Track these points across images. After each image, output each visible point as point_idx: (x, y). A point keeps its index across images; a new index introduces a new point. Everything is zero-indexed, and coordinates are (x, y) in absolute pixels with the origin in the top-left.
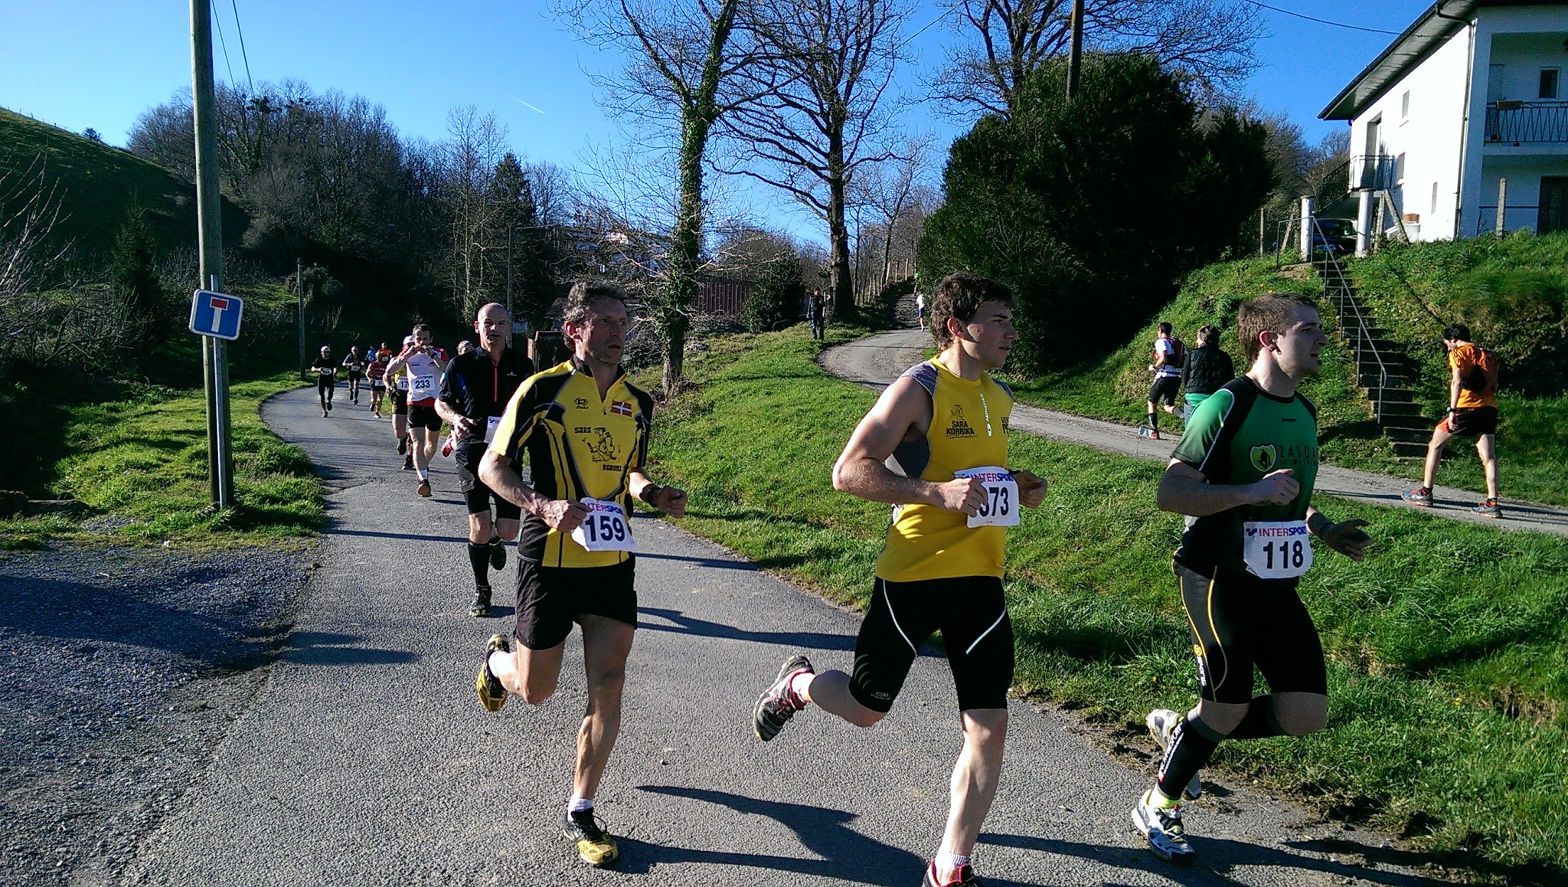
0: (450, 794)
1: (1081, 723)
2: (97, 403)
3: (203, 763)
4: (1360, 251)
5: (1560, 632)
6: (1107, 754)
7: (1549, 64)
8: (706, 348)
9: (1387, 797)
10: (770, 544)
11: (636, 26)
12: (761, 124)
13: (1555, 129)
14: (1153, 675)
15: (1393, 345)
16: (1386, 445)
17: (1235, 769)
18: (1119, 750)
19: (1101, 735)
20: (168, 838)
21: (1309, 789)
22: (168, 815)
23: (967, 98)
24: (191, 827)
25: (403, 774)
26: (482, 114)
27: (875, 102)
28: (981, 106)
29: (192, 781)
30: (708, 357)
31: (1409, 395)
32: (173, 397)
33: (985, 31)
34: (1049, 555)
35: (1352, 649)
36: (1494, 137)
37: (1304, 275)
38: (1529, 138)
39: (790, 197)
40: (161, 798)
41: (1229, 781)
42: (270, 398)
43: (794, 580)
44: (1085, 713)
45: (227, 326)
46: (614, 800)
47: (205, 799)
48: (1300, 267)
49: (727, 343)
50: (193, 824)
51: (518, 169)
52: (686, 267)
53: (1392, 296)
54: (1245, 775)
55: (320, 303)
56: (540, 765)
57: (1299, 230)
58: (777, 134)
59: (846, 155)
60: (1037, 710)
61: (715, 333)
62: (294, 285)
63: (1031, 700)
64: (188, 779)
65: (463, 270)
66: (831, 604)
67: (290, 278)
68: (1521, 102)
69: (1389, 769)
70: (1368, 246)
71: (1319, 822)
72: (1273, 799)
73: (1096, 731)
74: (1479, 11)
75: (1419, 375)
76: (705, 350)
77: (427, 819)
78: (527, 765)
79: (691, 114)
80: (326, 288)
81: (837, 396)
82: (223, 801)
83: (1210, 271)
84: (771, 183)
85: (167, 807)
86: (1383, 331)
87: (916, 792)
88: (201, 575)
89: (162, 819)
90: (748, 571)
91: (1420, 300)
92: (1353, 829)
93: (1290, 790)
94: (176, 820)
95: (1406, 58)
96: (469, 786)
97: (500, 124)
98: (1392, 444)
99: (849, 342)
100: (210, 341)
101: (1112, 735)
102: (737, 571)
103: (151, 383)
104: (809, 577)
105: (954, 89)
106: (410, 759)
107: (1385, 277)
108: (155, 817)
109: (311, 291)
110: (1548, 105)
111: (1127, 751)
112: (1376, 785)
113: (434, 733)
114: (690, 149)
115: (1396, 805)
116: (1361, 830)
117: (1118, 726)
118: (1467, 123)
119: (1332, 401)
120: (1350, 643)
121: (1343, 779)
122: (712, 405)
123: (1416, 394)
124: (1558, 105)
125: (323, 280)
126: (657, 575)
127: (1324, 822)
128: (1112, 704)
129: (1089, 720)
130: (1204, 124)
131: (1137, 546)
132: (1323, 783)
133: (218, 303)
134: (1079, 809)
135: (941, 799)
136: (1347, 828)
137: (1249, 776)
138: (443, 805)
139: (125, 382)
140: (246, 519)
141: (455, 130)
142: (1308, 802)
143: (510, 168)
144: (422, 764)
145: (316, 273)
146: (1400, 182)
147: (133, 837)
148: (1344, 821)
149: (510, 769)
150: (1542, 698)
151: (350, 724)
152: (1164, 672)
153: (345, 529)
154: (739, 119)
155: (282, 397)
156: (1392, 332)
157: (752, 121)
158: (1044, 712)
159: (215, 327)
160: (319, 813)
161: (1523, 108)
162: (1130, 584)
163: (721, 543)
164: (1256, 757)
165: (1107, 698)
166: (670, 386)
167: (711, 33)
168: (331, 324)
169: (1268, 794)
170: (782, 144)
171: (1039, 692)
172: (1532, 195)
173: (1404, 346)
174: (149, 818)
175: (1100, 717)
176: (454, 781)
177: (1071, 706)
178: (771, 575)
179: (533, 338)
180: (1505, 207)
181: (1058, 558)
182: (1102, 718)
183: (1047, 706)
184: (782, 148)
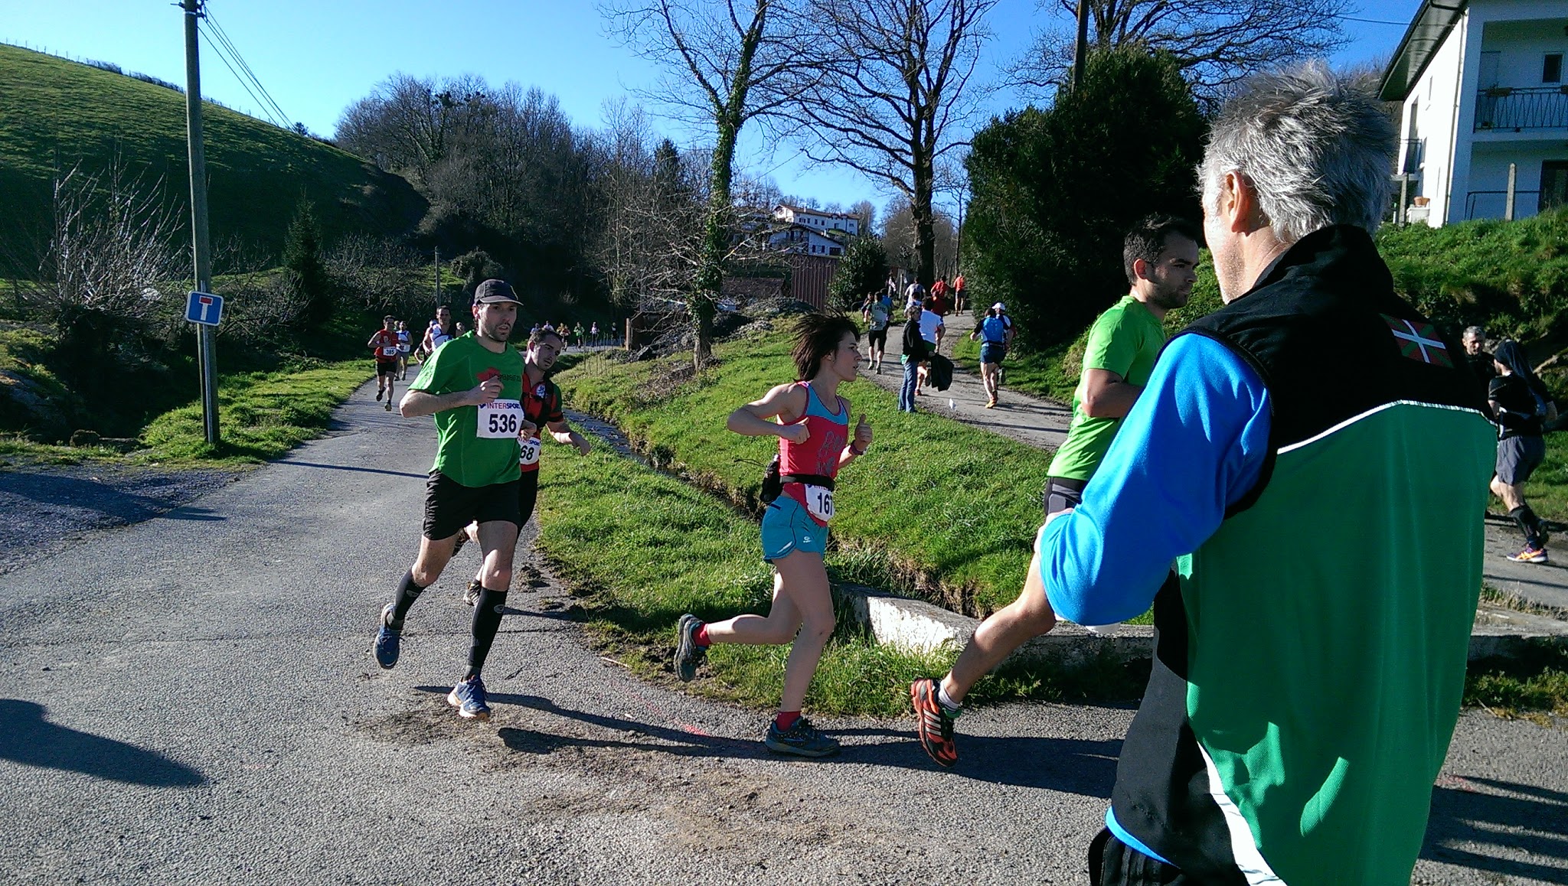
7: (1553, 49)
13: (1557, 115)
26: (632, 104)
27: (959, 90)
36: (1485, 124)
38: (1529, 123)
45: (212, 317)
51: (674, 152)
52: (715, 257)
58: (863, 123)
62: (458, 268)
65: (614, 251)
68: (1511, 89)
80: (487, 270)
84: (865, 170)
95: (1432, 43)
100: (201, 327)
109: (471, 274)
114: (722, 153)
118: (1458, 109)
124: (1550, 90)
125: (484, 263)
133: (205, 301)
140: (223, 450)
141: (608, 121)
145: (477, 256)
159: (203, 317)
166: (698, 361)
167: (741, 48)
172: (1535, 180)
180: (1515, 192)
184: (862, 136)
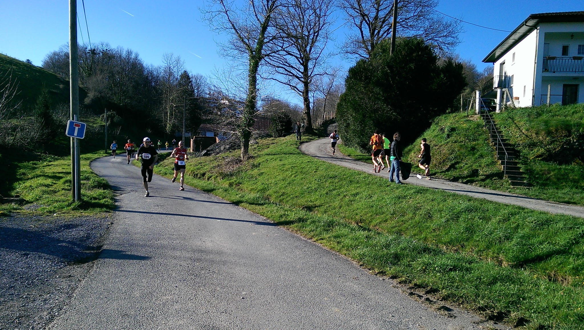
0: (163, 309)
1: (397, 284)
2: (28, 162)
3: (70, 297)
4: (498, 111)
5: (572, 251)
6: (407, 296)
7: (566, 43)
8: (257, 143)
9: (509, 312)
10: (281, 216)
11: (233, 25)
12: (278, 61)
13: (568, 67)
14: (423, 266)
15: (510, 145)
16: (508, 181)
17: (454, 301)
18: (411, 294)
19: (405, 288)
20: (57, 325)
21: (481, 309)
22: (57, 316)
23: (354, 53)
24: (65, 321)
25: (145, 302)
26: (175, 56)
27: (320, 54)
28: (359, 56)
29: (66, 304)
30: (258, 146)
31: (516, 163)
32: (57, 159)
33: (361, 29)
34: (384, 221)
35: (496, 257)
36: (546, 70)
37: (477, 118)
38: (559, 70)
39: (289, 88)
40: (54, 310)
41: (452, 306)
42: (94, 160)
43: (290, 230)
44: (399, 280)
45: (80, 133)
46: (224, 312)
47: (71, 310)
48: (476, 116)
49: (265, 141)
50: (66, 320)
51: (188, 76)
52: (250, 113)
53: (509, 127)
54: (458, 304)
55: (113, 125)
56: (196, 298)
57: (475, 103)
58: (285, 65)
59: (309, 73)
60: (381, 279)
61: (260, 138)
62: (103, 118)
63: (378, 275)
64: (64, 303)
65: (167, 113)
66: (304, 239)
67: (102, 115)
68: (556, 57)
69: (510, 301)
70: (500, 109)
71: (485, 321)
72: (468, 312)
73: (403, 287)
74: (540, 24)
75: (520, 156)
76: (257, 144)
77: (154, 319)
78: (191, 298)
79: (253, 57)
80: (115, 120)
81: (306, 161)
82: (78, 311)
83: (442, 117)
84: (282, 83)
85: (56, 314)
86: (506, 140)
87: (336, 309)
88: (69, 227)
89: (54, 318)
90: (273, 226)
91: (520, 129)
92: (497, 324)
93: (474, 309)
94: (60, 319)
95: (514, 41)
96: (170, 306)
97: (182, 60)
98: (510, 181)
99: (310, 141)
100: (73, 139)
101: (408, 289)
102: (269, 226)
103: (49, 154)
104: (296, 229)
105: (349, 49)
106: (148, 296)
107: (507, 120)
108: (52, 317)
109: (110, 121)
110: (565, 58)
111: (414, 294)
112: (506, 307)
113: (157, 286)
114: (253, 71)
115: (513, 315)
116: (500, 324)
117: (411, 285)
118: (536, 64)
119: (488, 165)
120: (495, 255)
121: (493, 305)
122: (259, 164)
123: (518, 163)
124: (569, 58)
125: (114, 116)
126: (239, 228)
127: (486, 321)
128: (408, 277)
129: (400, 283)
130: (440, 63)
131: (417, 218)
132: (486, 307)
133: (77, 125)
134: (397, 316)
135: (346, 312)
136: (495, 323)
137: (459, 304)
138: (160, 314)
139: (39, 154)
140: (85, 205)
141: (166, 62)
142: (481, 313)
143: (186, 76)
144: (152, 298)
145: (112, 114)
146: (512, 86)
147: (44, 325)
148: (494, 320)
149: (185, 300)
150: (566, 275)
151: (125, 283)
152: (428, 265)
153: (122, 209)
154: (270, 59)
155: (98, 160)
156: (510, 140)
157: (276, 60)
158: (384, 280)
159: (76, 134)
160: (114, 316)
161: (556, 59)
162: (414, 232)
163: (263, 216)
164: (462, 297)
165: (407, 274)
166: (244, 157)
167: (261, 28)
168: (117, 133)
169: (466, 310)
170: (286, 69)
171: (382, 272)
172: (560, 90)
173: (514, 145)
174: (49, 318)
175: (404, 282)
176: (164, 304)
177: (394, 277)
178: (282, 228)
179: (193, 139)
180: (550, 95)
181: (388, 222)
182: (405, 282)
183: (385, 277)
184: (286, 70)
